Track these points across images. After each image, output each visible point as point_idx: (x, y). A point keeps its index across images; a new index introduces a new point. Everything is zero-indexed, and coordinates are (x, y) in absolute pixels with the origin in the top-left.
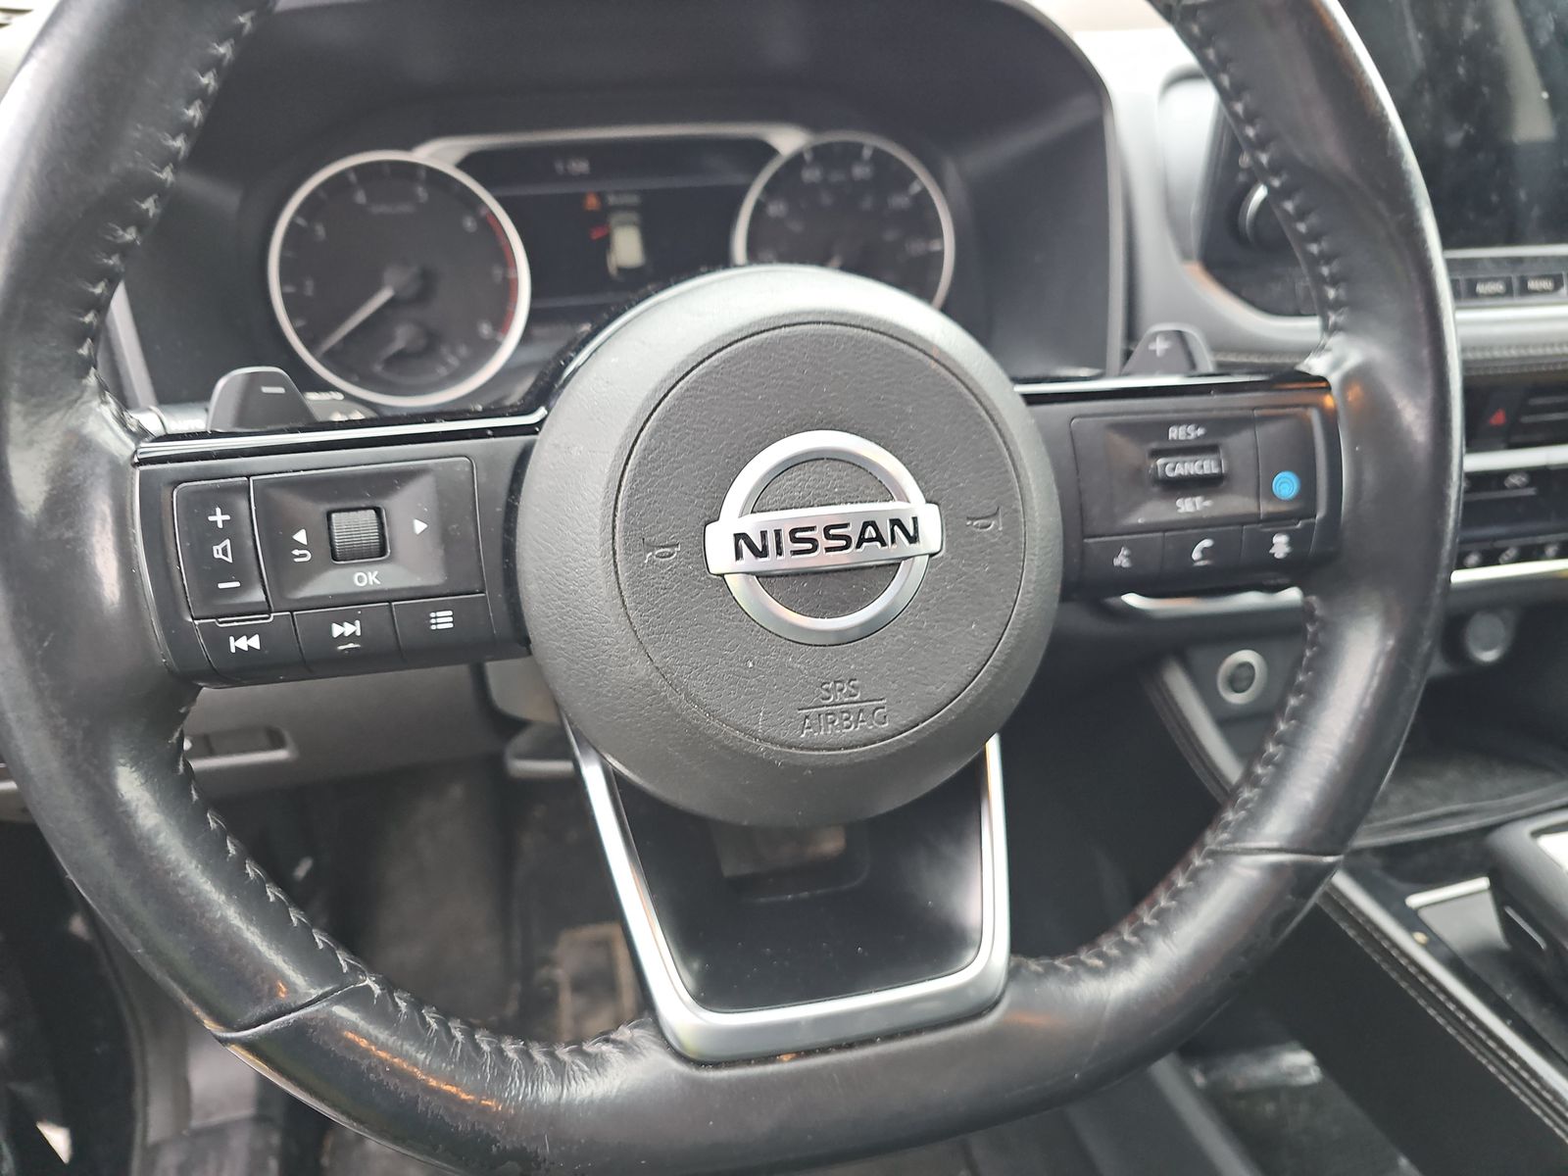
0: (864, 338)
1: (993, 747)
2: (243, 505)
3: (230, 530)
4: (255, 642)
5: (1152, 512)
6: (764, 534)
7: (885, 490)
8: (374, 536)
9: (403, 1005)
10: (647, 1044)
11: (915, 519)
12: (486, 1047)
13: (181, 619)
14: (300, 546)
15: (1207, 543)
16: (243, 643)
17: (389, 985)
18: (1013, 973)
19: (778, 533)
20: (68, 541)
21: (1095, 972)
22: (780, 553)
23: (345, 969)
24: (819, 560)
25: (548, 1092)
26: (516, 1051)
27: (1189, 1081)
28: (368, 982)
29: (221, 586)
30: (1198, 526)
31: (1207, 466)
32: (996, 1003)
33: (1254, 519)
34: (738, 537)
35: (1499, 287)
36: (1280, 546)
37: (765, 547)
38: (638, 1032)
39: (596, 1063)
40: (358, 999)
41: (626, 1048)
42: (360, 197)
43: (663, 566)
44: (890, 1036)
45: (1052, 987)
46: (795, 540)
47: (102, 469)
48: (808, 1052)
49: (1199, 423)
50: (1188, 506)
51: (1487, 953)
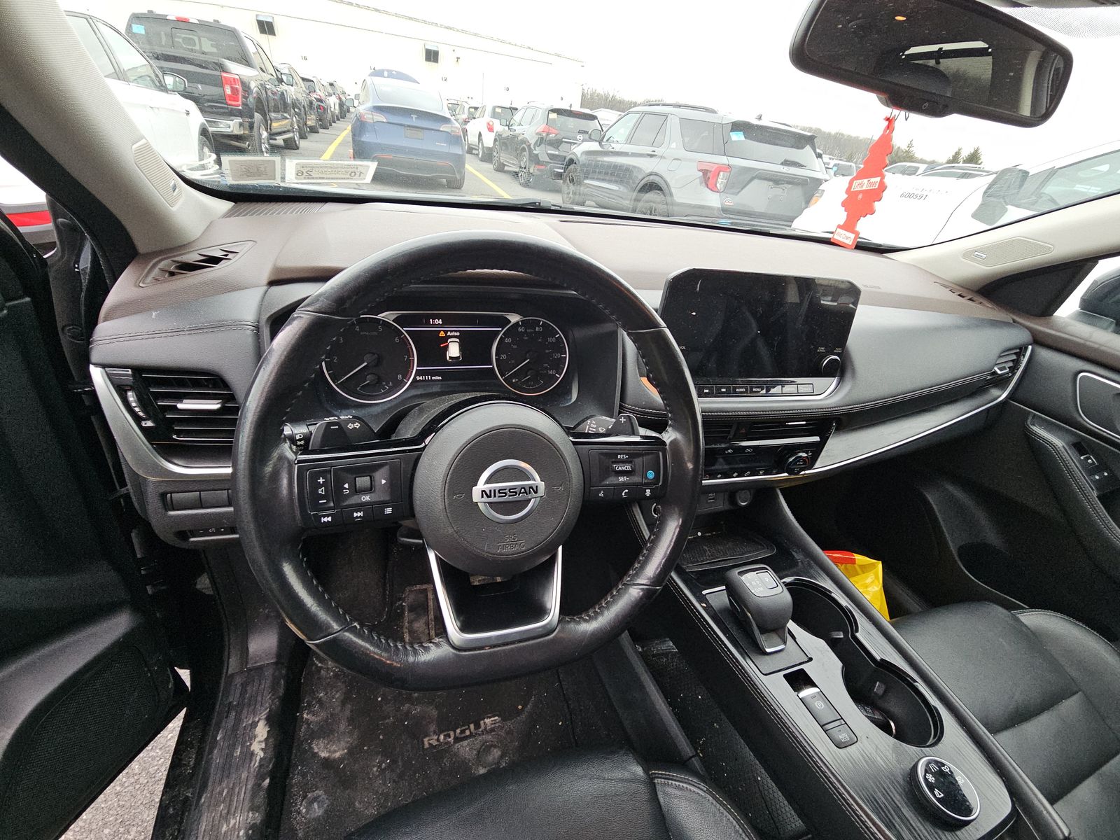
0: (525, 433)
1: (560, 548)
2: (329, 476)
3: (324, 484)
4: (330, 519)
5: (611, 480)
6: (490, 491)
7: (528, 477)
8: (369, 483)
9: (366, 631)
10: (443, 643)
11: (537, 487)
12: (392, 645)
13: (307, 512)
14: (346, 489)
15: (627, 491)
16: (326, 519)
17: (362, 625)
18: (560, 621)
19: (495, 491)
20: (274, 488)
21: (586, 621)
22: (495, 496)
23: (349, 620)
24: (506, 498)
25: (411, 659)
26: (401, 646)
27: (636, 651)
28: (355, 624)
29: (320, 502)
30: (624, 485)
31: (628, 467)
32: (554, 631)
33: (641, 484)
34: (482, 491)
35: (743, 390)
36: (648, 493)
37: (491, 494)
38: (441, 640)
39: (427, 649)
40: (352, 630)
41: (437, 645)
42: (357, 329)
43: (459, 500)
44: (520, 641)
45: (572, 626)
46: (500, 493)
47: (286, 465)
48: (495, 646)
49: (626, 454)
50: (621, 479)
51: (725, 611)
